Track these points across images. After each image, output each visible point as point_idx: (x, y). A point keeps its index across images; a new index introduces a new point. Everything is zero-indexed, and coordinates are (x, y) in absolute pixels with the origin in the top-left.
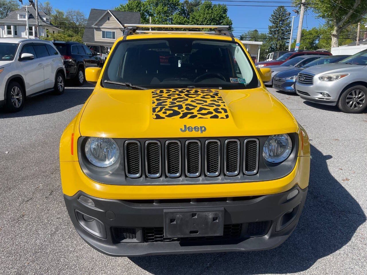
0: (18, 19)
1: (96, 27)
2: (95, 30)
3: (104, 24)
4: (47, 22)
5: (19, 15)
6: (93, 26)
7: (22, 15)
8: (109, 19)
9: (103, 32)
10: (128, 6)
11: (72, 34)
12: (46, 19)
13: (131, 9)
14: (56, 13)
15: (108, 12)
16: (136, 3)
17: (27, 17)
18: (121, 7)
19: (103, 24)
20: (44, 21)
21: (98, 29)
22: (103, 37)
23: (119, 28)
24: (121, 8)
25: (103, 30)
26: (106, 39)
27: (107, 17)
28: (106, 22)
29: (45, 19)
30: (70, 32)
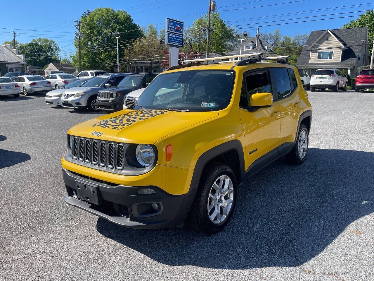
0: (244, 50)
1: (313, 49)
2: (311, 52)
3: (322, 45)
4: (268, 50)
5: (246, 46)
6: (309, 48)
7: (248, 46)
8: (327, 39)
9: (320, 53)
10: (359, 21)
11: (296, 58)
12: (268, 48)
13: (363, 24)
14: (283, 40)
15: (328, 32)
16: (369, 17)
17: (251, 47)
18: (351, 23)
19: (320, 45)
20: (265, 50)
21: (315, 51)
22: (319, 58)
23: (338, 47)
24: (351, 25)
25: (319, 51)
26: (322, 60)
27: (326, 37)
28: (323, 42)
29: (266, 47)
30: (293, 56)
